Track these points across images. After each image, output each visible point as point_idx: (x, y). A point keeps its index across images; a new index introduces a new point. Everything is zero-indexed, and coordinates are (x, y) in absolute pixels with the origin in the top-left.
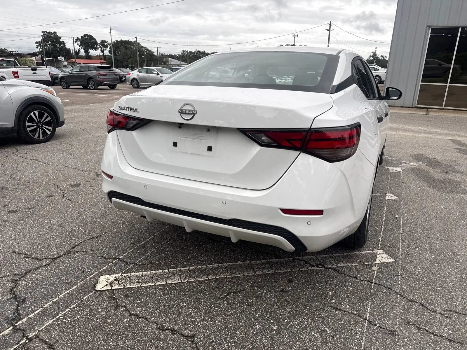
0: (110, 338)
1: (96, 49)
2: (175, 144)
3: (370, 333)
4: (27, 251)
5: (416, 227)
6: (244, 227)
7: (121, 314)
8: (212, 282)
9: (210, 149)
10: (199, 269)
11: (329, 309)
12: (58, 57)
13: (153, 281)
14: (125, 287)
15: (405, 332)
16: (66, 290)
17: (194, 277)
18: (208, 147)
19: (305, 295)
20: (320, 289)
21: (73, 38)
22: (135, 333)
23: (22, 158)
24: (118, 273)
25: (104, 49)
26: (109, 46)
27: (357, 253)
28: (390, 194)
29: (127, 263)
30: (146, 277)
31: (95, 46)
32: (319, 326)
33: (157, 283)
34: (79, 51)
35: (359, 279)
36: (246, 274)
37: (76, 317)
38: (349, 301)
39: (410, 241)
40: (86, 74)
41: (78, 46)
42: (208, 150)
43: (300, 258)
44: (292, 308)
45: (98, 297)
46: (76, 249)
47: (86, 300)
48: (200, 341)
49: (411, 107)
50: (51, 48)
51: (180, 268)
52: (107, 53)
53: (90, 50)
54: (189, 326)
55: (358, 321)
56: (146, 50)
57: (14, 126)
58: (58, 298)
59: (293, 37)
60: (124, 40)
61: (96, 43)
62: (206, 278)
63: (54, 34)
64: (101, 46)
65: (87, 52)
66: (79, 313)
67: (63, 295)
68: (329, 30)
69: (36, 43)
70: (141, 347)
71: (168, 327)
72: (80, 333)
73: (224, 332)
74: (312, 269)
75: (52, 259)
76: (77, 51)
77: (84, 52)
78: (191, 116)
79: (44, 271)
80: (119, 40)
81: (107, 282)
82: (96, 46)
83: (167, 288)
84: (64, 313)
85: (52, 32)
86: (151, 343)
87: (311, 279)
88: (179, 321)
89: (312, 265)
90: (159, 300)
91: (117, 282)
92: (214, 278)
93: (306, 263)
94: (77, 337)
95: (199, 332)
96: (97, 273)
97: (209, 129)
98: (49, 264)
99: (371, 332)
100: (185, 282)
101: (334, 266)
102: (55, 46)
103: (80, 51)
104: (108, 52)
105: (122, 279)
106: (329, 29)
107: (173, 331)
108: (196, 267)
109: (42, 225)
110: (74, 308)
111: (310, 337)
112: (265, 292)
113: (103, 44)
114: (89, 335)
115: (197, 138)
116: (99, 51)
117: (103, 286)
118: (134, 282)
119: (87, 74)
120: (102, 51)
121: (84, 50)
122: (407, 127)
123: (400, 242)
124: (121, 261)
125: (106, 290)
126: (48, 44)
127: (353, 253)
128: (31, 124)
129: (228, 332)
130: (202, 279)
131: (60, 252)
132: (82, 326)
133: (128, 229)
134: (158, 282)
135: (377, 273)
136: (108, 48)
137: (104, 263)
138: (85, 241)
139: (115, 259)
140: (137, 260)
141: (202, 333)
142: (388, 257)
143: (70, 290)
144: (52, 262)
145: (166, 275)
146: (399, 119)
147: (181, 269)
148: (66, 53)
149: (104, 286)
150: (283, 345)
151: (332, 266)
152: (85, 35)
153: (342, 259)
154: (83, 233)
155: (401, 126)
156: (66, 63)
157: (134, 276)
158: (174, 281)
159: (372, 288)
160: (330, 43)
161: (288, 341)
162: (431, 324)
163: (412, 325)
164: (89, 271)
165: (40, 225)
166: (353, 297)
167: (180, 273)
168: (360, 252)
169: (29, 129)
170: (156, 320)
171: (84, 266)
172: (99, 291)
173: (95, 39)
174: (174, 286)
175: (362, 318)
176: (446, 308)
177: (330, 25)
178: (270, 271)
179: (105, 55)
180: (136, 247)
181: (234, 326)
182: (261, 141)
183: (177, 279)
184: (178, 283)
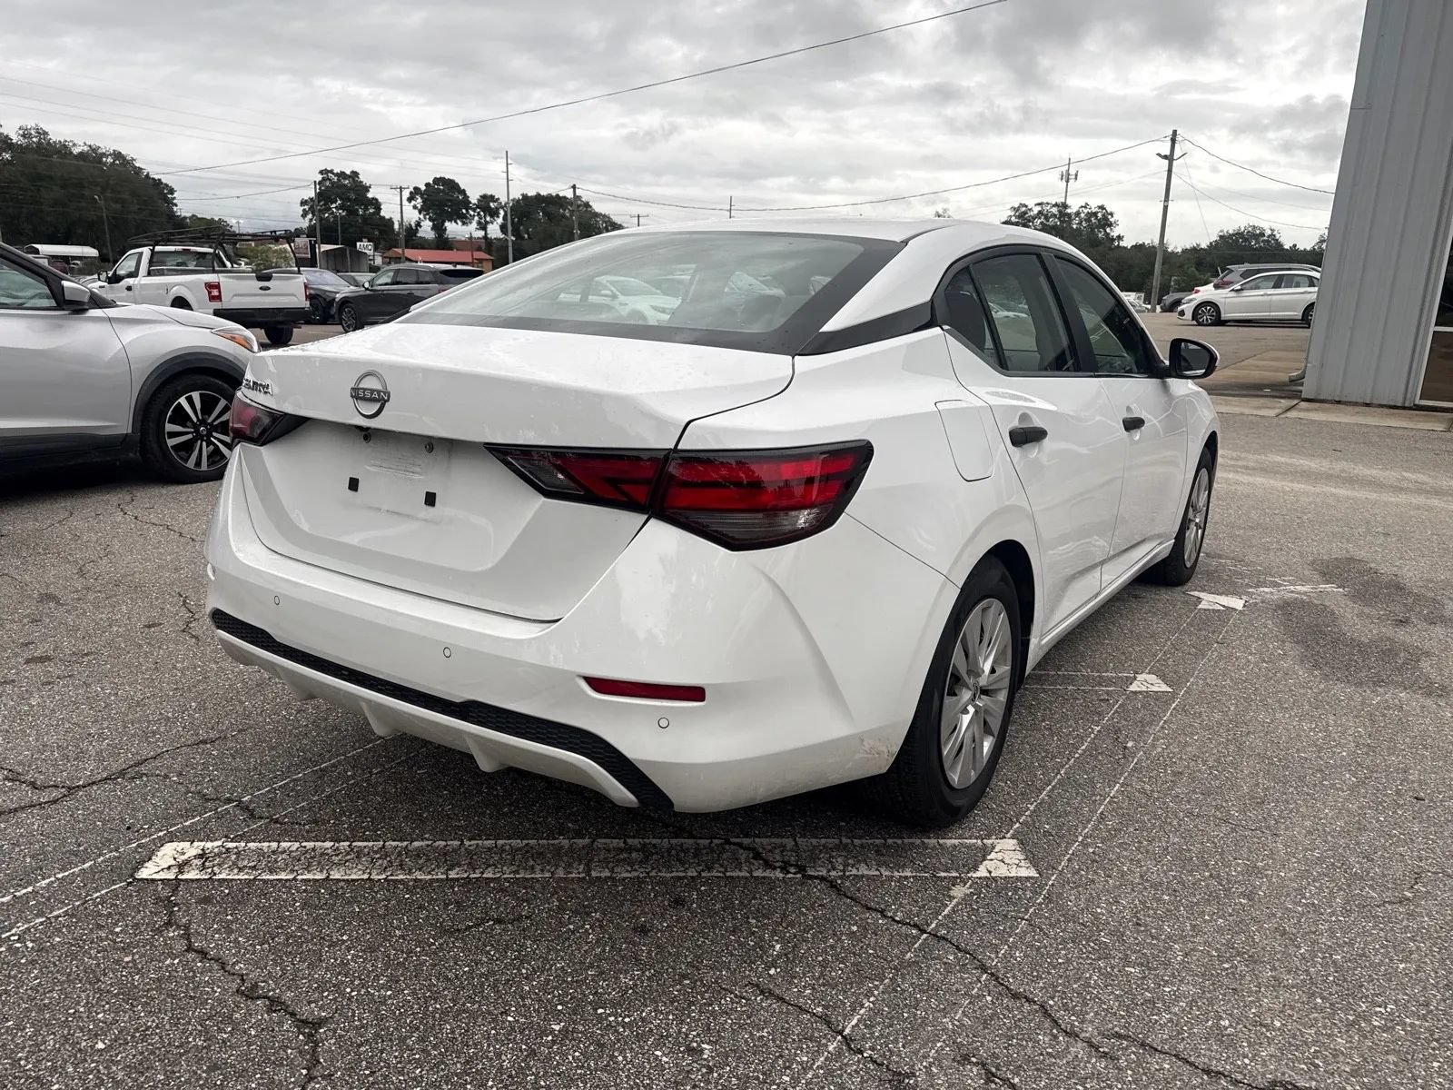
0: (104, 1003)
1: (465, 220)
2: (354, 484)
3: (830, 1073)
4: (21, 763)
5: (1172, 781)
6: (498, 727)
7: (166, 944)
8: (453, 887)
9: (430, 499)
10: (437, 848)
11: (746, 992)
12: (358, 244)
13: (296, 868)
14: (214, 877)
15: (940, 1082)
16: (63, 869)
17: (410, 870)
18: (427, 493)
19: (699, 946)
20: (753, 933)
21: (401, 188)
22: (173, 997)
23: (134, 521)
24: (216, 840)
25: (488, 219)
26: (502, 212)
27: (932, 842)
28: (1152, 678)
29: (252, 816)
30: (284, 856)
31: (464, 211)
32: (687, 1035)
33: (302, 874)
34: (418, 224)
35: (891, 917)
36: (561, 873)
37: (49, 942)
38: (822, 975)
39: (1127, 819)
40: (408, 292)
41: (416, 211)
42: (426, 503)
43: (746, 841)
44: (638, 979)
45: (131, 895)
46: (143, 769)
47: (98, 900)
48: (331, 1039)
49: (1399, 405)
50: (342, 217)
51: (385, 842)
52: (494, 230)
53: (447, 224)
54: (326, 994)
55: (812, 1036)
56: (606, 222)
57: (130, 431)
58: (30, 889)
59: (1062, 179)
60: (544, 193)
61: (466, 202)
62: (442, 874)
63: (354, 179)
64: (479, 213)
65: (439, 228)
66: (64, 930)
67: (47, 881)
68: (1170, 158)
69: (303, 203)
70: (169, 1035)
71: (269, 991)
72: (38, 981)
73: (408, 1021)
74: (765, 874)
75: (69, 788)
76: (413, 225)
77: (432, 229)
78: (376, 407)
79: (33, 817)
80: (531, 193)
81: (175, 859)
82: (467, 211)
83: (323, 891)
84: (26, 926)
85: (348, 172)
86: (202, 1026)
87: (743, 903)
88: (305, 978)
89: (768, 865)
90: (282, 918)
91: (199, 863)
92: (463, 876)
93: (757, 856)
94: (27, 990)
95: (340, 1015)
96: (161, 834)
97: (431, 444)
98: (55, 802)
99: (834, 1071)
100: (380, 880)
101: (833, 873)
102: (352, 212)
103: (421, 227)
104: (499, 228)
105: (219, 855)
106: (1168, 153)
107: (274, 1004)
108: (430, 843)
109: (91, 701)
110: (59, 916)
111: (644, 1062)
112: (588, 927)
113: (487, 205)
114: (57, 988)
115: (404, 468)
116: (474, 225)
117: (160, 868)
118: (245, 866)
119: (413, 292)
120: (483, 227)
121: (431, 224)
122: (1360, 470)
123: (1089, 821)
124: (242, 808)
125: (161, 880)
126: (334, 205)
127: (918, 842)
128: (178, 428)
129: (421, 1023)
130: (430, 877)
131: (99, 773)
132: (54, 963)
133: (307, 725)
134: (306, 872)
135: (957, 905)
136: (498, 217)
137: (194, 811)
138: (178, 748)
139: (229, 801)
140: (285, 809)
141: (348, 1017)
142: (1023, 863)
143: (72, 871)
144: (65, 796)
145: (337, 855)
146: (1339, 444)
147: (387, 843)
148: (381, 232)
149: (163, 869)
150: (553, 1075)
151: (829, 871)
152: (437, 181)
153: (872, 855)
154: (184, 728)
155: (1339, 466)
156: (379, 261)
157: (253, 851)
158: (350, 875)
159: (916, 946)
160: (1170, 198)
161: (575, 1065)
162: (1037, 1070)
163: (976, 1064)
164: (146, 827)
165: (88, 698)
166: (841, 965)
167: (378, 856)
168: (941, 841)
169: (171, 442)
170: (247, 969)
171: (140, 815)
172: (142, 880)
173: (463, 192)
174: (342, 887)
175: (831, 1028)
176: (1117, 1029)
177: (1173, 141)
178: (636, 870)
179: (489, 236)
180: (300, 775)
181: (446, 1008)
182: (543, 482)
183: (360, 870)
184: (358, 880)
